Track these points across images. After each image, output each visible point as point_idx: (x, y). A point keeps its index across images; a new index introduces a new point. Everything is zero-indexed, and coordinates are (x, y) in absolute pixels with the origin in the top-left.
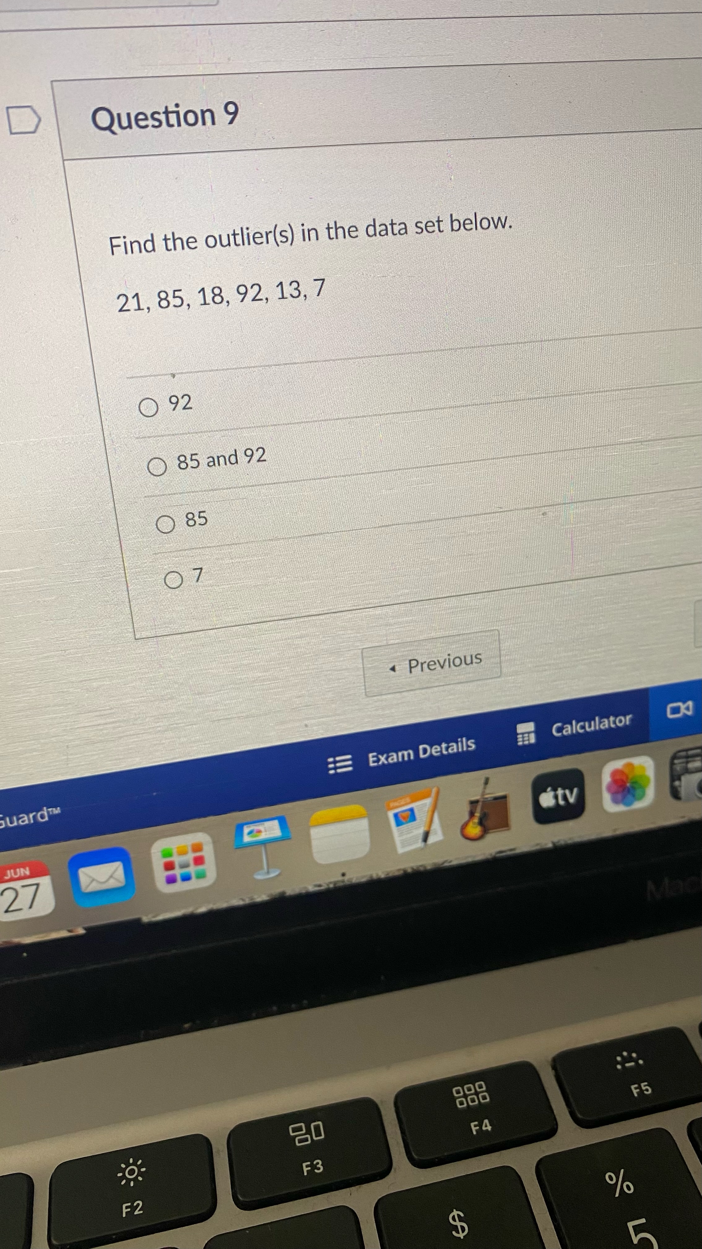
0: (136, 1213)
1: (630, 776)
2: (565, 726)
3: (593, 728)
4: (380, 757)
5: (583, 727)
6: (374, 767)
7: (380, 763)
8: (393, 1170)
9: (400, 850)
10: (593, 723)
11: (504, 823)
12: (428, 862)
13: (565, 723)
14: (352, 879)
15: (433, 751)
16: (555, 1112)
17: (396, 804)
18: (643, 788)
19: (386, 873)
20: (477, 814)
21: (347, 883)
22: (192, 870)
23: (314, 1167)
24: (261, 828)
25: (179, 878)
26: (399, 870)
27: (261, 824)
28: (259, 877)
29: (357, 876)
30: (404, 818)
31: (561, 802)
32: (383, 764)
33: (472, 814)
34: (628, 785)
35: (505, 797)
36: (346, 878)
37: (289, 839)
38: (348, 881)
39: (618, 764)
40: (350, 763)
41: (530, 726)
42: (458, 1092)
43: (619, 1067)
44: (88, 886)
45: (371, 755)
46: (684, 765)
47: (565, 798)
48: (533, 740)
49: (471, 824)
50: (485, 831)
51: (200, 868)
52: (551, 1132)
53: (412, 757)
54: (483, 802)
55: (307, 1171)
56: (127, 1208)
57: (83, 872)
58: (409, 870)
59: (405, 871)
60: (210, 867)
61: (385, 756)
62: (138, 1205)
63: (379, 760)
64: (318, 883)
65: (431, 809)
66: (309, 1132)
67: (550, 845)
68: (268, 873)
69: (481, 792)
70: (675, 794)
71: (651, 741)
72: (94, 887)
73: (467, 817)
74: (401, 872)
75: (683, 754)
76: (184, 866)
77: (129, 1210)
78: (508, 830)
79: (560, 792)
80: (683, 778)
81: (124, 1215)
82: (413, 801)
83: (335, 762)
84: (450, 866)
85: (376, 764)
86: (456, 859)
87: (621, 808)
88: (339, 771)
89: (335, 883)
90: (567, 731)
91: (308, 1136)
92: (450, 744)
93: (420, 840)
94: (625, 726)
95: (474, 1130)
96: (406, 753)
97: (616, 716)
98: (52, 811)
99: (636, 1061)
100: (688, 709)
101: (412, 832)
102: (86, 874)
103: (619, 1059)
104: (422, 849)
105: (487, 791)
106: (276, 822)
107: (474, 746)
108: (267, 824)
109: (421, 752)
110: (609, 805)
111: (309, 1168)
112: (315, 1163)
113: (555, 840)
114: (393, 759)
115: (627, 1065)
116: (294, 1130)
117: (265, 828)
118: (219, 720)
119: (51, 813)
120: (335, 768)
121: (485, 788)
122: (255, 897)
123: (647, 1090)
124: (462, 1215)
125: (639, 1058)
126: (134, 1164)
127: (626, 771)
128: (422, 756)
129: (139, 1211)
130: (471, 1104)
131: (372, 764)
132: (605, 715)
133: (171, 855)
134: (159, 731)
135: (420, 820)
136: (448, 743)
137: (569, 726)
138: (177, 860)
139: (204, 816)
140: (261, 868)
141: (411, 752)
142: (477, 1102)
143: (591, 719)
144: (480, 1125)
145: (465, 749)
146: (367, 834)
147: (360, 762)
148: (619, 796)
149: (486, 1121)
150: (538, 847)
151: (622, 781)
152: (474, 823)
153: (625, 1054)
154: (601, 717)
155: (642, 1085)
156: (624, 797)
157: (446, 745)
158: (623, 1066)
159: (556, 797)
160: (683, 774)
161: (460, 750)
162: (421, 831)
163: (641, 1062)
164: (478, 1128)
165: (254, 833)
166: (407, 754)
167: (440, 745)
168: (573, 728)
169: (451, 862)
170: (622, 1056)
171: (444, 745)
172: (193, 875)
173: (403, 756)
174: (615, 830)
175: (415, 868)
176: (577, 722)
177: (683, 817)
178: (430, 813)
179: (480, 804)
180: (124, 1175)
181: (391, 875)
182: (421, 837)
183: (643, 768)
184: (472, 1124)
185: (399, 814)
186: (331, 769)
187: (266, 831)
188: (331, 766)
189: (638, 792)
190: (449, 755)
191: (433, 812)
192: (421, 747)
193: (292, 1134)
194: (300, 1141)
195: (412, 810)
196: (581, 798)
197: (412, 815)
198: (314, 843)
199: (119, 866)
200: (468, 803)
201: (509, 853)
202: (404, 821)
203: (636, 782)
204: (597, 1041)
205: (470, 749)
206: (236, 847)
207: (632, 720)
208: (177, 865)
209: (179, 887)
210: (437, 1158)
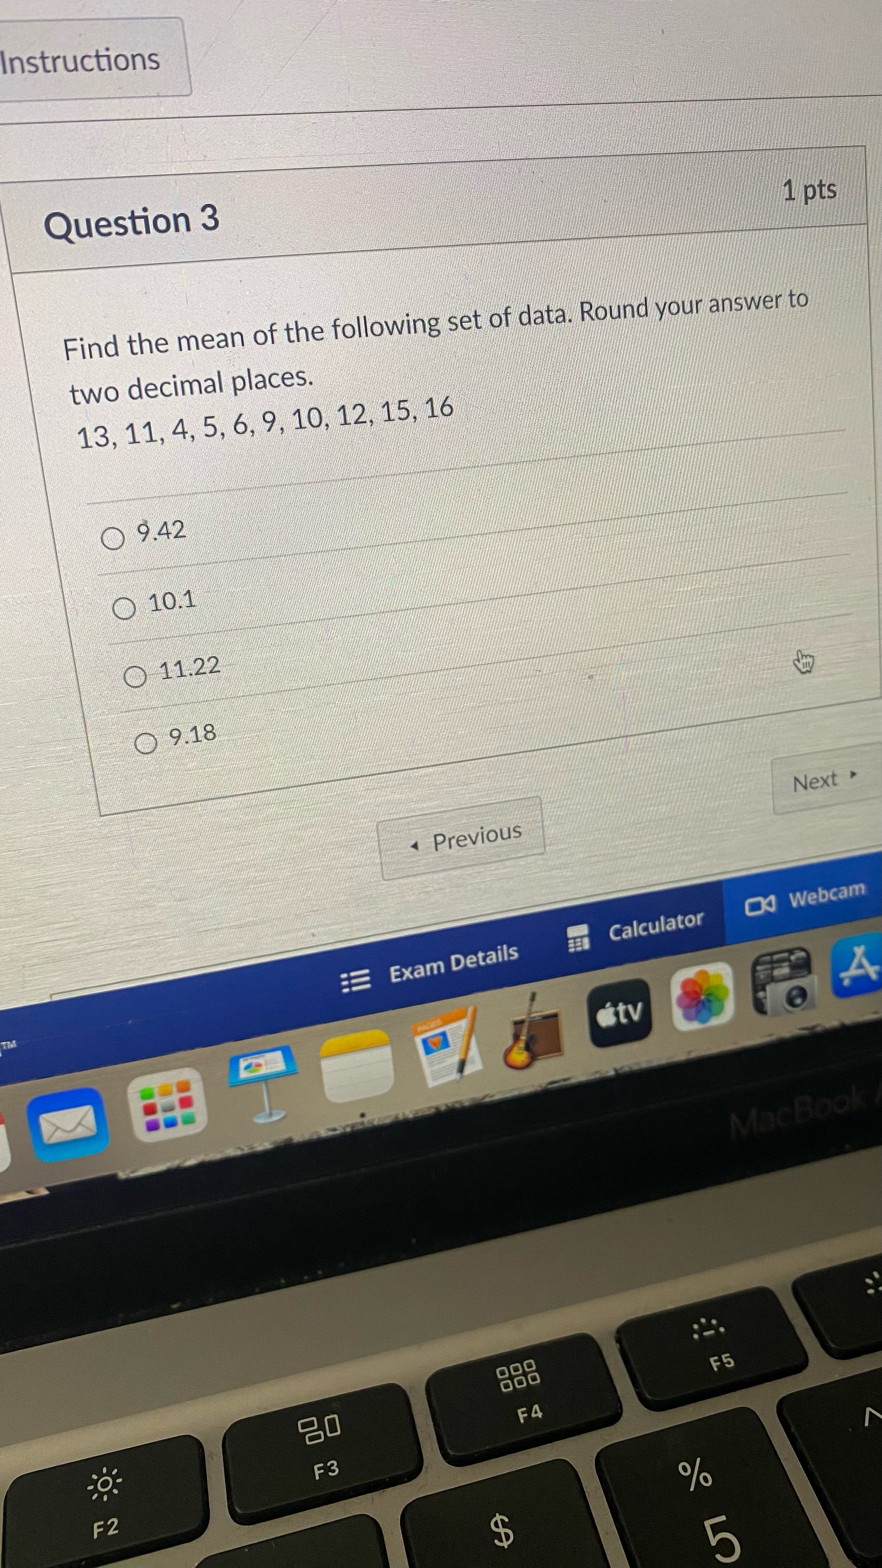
0: (111, 1532)
1: (705, 987)
2: (624, 928)
3: (657, 930)
4: (404, 970)
5: (646, 929)
6: (397, 984)
7: (404, 978)
8: (424, 1470)
9: (431, 1084)
10: (657, 923)
11: (555, 1047)
12: (465, 1097)
13: (624, 925)
14: (374, 1120)
15: (468, 961)
16: (618, 1393)
17: (424, 1028)
18: (721, 1001)
19: (413, 1112)
20: (523, 1038)
21: (367, 1125)
22: (178, 1113)
23: (329, 1469)
24: (261, 1060)
25: (162, 1124)
26: (430, 1108)
27: (261, 1056)
28: (260, 1120)
29: (379, 1116)
30: (435, 1044)
31: (624, 1020)
32: (408, 979)
33: (516, 1038)
34: (703, 997)
35: (555, 1016)
36: (365, 1120)
37: (296, 1073)
38: (369, 1122)
39: (689, 973)
40: (367, 978)
41: (582, 930)
42: (502, 1373)
43: (696, 1336)
44: (51, 1136)
45: (392, 969)
46: (769, 972)
47: (627, 1014)
48: (587, 946)
49: (515, 1050)
50: (533, 1057)
51: (188, 1111)
52: (614, 1417)
53: (443, 970)
54: (530, 1022)
55: (319, 1474)
56: (99, 1527)
57: (44, 1118)
58: (443, 1108)
59: (437, 1108)
60: (200, 1109)
61: (410, 969)
62: (113, 1523)
63: (402, 975)
64: (331, 1126)
65: (467, 1033)
66: (321, 1427)
67: (612, 1073)
68: (271, 1115)
69: (526, 1011)
70: (760, 1007)
71: (726, 945)
72: (59, 1137)
73: (510, 1042)
74: (433, 1111)
75: (768, 958)
76: (169, 1109)
77: (102, 1530)
78: (561, 1055)
79: (621, 1008)
80: (768, 988)
81: (95, 1536)
82: (446, 1022)
83: (349, 979)
84: (493, 1101)
85: (399, 980)
86: (499, 1092)
87: (695, 1026)
88: (355, 989)
89: (353, 1126)
90: (627, 934)
91: (321, 1433)
92: (488, 953)
93: (455, 1071)
94: (696, 927)
95: (522, 1417)
96: (435, 965)
97: (685, 915)
98: (6, 1045)
99: (716, 1329)
100: (770, 904)
101: (444, 1062)
102: (48, 1121)
103: (696, 1327)
104: (457, 1082)
105: (534, 1010)
106: (278, 1055)
107: (516, 955)
108: (269, 1056)
109: (453, 963)
110: (681, 1023)
111: (322, 1471)
112: (329, 1464)
113: (618, 1066)
114: (419, 973)
115: (706, 1334)
116: (304, 1426)
117: (265, 1061)
118: (207, 931)
119: (5, 1048)
120: (350, 986)
121: (531, 1005)
122: (256, 1145)
123: (729, 1363)
124: (506, 1520)
125: (720, 1324)
126: (109, 1474)
127: (700, 981)
128: (454, 968)
129: (114, 1530)
130: (518, 1386)
131: (394, 980)
132: (671, 914)
133: (151, 1096)
134: (135, 946)
135: (454, 1046)
136: (485, 951)
137: (629, 928)
138: (159, 1102)
139: (192, 1047)
140: (263, 1110)
141: (441, 964)
142: (525, 1385)
143: (654, 919)
144: (529, 1412)
145: (506, 958)
146: (390, 1065)
147: (379, 977)
148: (693, 1011)
149: (536, 1407)
150: (598, 1076)
151: (696, 993)
152: (520, 1048)
153: (703, 1320)
154: (667, 917)
155: (723, 1356)
156: (698, 1012)
157: (483, 954)
158: (701, 1335)
159: (617, 1014)
160: (768, 983)
161: (500, 960)
162: (456, 1059)
163: (722, 1330)
164: (526, 1415)
165: (253, 1068)
166: (437, 967)
167: (476, 954)
168: (634, 931)
169: (492, 1096)
170: (699, 1323)
171: (481, 955)
172: (179, 1121)
173: (432, 969)
174: (689, 1052)
175: (450, 1105)
176: (639, 924)
177: (770, 1035)
178: (466, 1038)
179: (526, 1024)
180: (96, 1487)
181: (420, 1114)
182: (456, 1067)
183: (719, 977)
184: (519, 1411)
185: (429, 1041)
186: (345, 987)
187: (266, 1064)
188: (345, 983)
189: (715, 1006)
190: (488, 966)
191: (470, 1036)
192: (453, 958)
193: (301, 1431)
194: (311, 1439)
195: (444, 1034)
196: (647, 1013)
197: (444, 1041)
198: (326, 1079)
199: (88, 1111)
200: (512, 1024)
201: (562, 1083)
202: (435, 1048)
203: (710, 994)
204: (670, 1307)
205: (512, 958)
206: (230, 1085)
207: (703, 919)
208: (159, 1108)
209: (163, 1134)
210: (477, 1453)
